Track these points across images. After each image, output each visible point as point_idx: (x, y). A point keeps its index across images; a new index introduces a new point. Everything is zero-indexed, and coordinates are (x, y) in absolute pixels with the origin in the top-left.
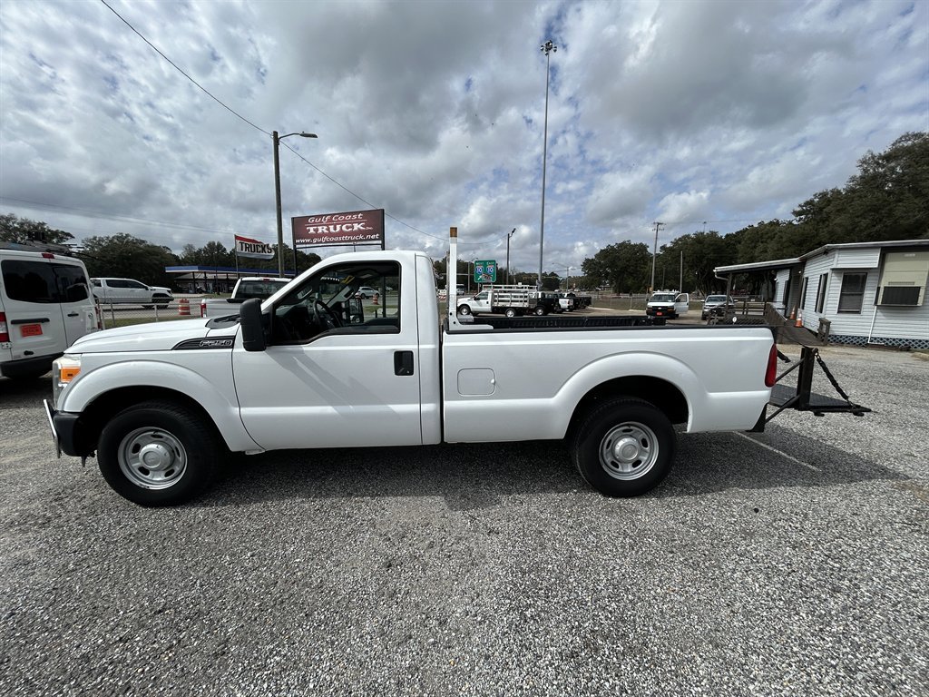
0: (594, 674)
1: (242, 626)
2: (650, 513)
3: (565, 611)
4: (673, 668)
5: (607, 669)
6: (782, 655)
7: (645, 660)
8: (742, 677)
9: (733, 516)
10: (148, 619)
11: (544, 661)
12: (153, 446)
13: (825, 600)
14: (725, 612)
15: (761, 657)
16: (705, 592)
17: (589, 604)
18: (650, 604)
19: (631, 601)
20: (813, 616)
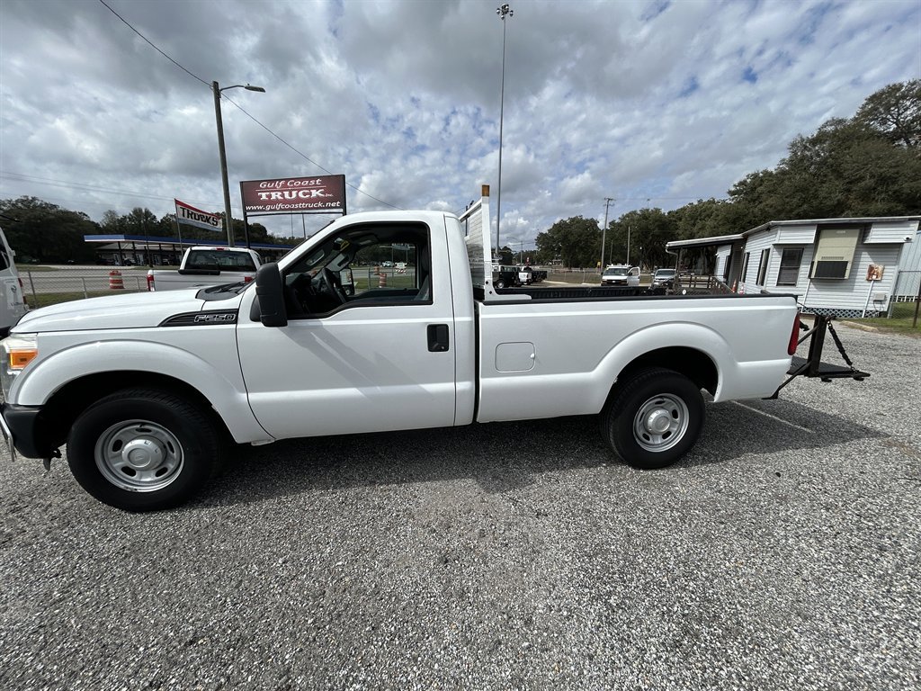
0: (705, 664)
1: (301, 650)
2: (685, 483)
3: (648, 595)
4: (776, 646)
5: (715, 656)
6: (868, 621)
7: (747, 641)
8: (843, 649)
9: (761, 482)
10: (178, 654)
11: (651, 654)
12: (139, 442)
13: (878, 560)
14: (798, 581)
15: (850, 625)
16: (770, 562)
17: (668, 585)
18: (725, 579)
19: (707, 578)
20: (874, 577)
